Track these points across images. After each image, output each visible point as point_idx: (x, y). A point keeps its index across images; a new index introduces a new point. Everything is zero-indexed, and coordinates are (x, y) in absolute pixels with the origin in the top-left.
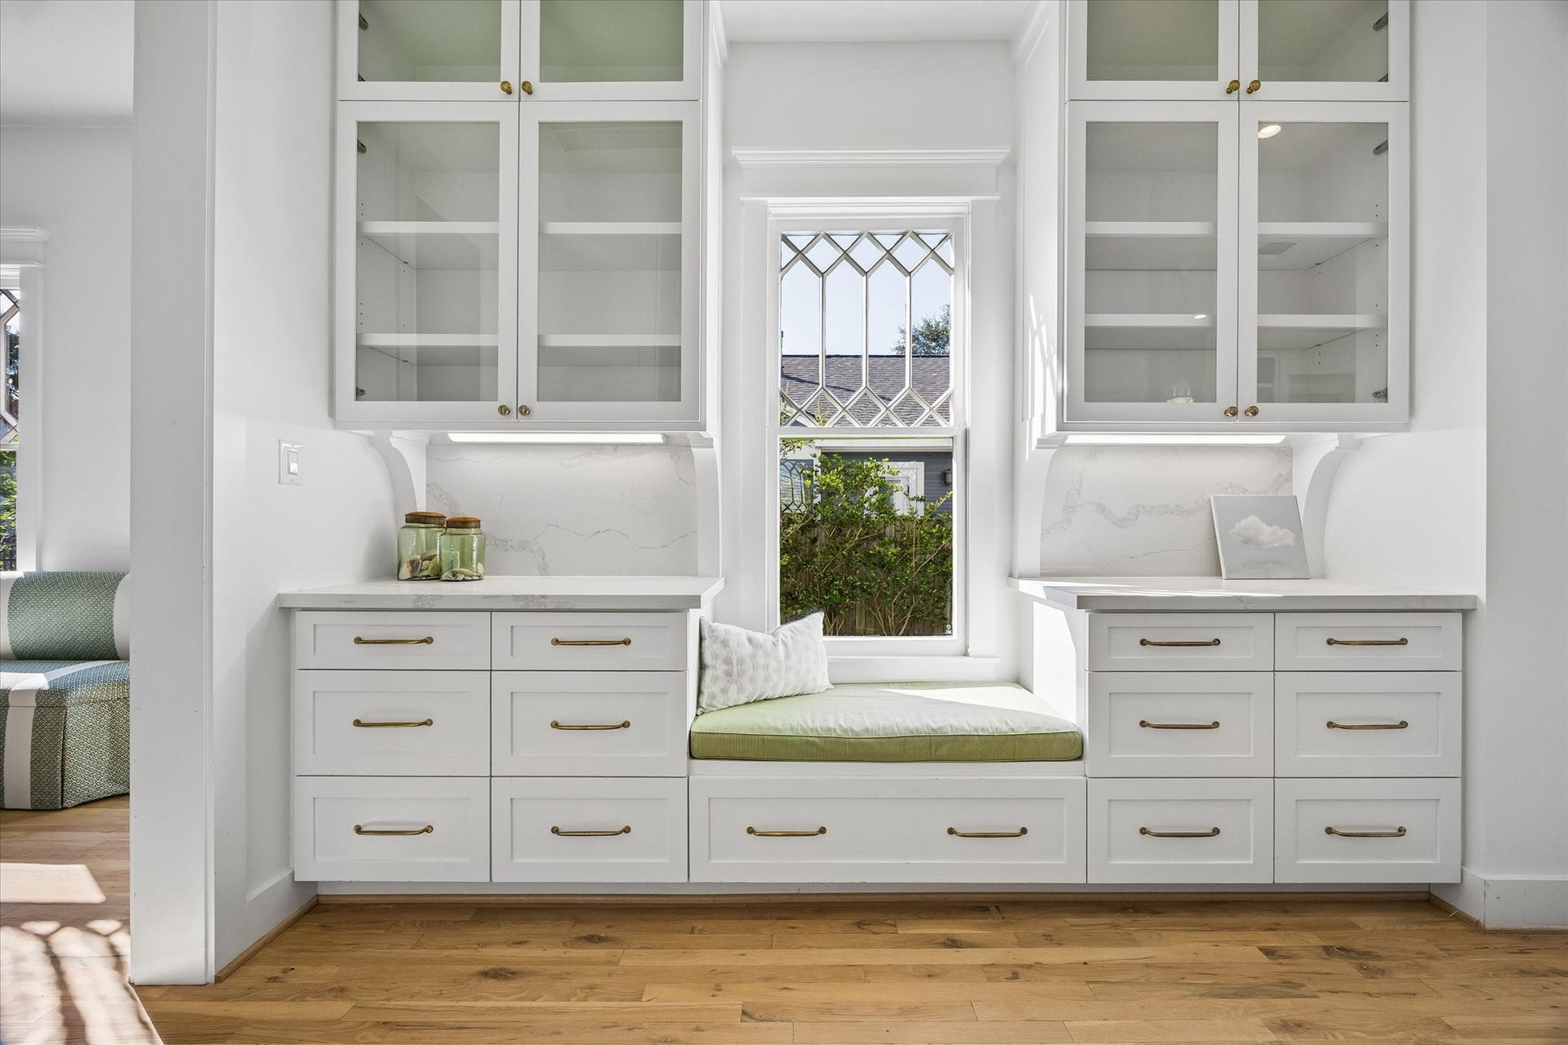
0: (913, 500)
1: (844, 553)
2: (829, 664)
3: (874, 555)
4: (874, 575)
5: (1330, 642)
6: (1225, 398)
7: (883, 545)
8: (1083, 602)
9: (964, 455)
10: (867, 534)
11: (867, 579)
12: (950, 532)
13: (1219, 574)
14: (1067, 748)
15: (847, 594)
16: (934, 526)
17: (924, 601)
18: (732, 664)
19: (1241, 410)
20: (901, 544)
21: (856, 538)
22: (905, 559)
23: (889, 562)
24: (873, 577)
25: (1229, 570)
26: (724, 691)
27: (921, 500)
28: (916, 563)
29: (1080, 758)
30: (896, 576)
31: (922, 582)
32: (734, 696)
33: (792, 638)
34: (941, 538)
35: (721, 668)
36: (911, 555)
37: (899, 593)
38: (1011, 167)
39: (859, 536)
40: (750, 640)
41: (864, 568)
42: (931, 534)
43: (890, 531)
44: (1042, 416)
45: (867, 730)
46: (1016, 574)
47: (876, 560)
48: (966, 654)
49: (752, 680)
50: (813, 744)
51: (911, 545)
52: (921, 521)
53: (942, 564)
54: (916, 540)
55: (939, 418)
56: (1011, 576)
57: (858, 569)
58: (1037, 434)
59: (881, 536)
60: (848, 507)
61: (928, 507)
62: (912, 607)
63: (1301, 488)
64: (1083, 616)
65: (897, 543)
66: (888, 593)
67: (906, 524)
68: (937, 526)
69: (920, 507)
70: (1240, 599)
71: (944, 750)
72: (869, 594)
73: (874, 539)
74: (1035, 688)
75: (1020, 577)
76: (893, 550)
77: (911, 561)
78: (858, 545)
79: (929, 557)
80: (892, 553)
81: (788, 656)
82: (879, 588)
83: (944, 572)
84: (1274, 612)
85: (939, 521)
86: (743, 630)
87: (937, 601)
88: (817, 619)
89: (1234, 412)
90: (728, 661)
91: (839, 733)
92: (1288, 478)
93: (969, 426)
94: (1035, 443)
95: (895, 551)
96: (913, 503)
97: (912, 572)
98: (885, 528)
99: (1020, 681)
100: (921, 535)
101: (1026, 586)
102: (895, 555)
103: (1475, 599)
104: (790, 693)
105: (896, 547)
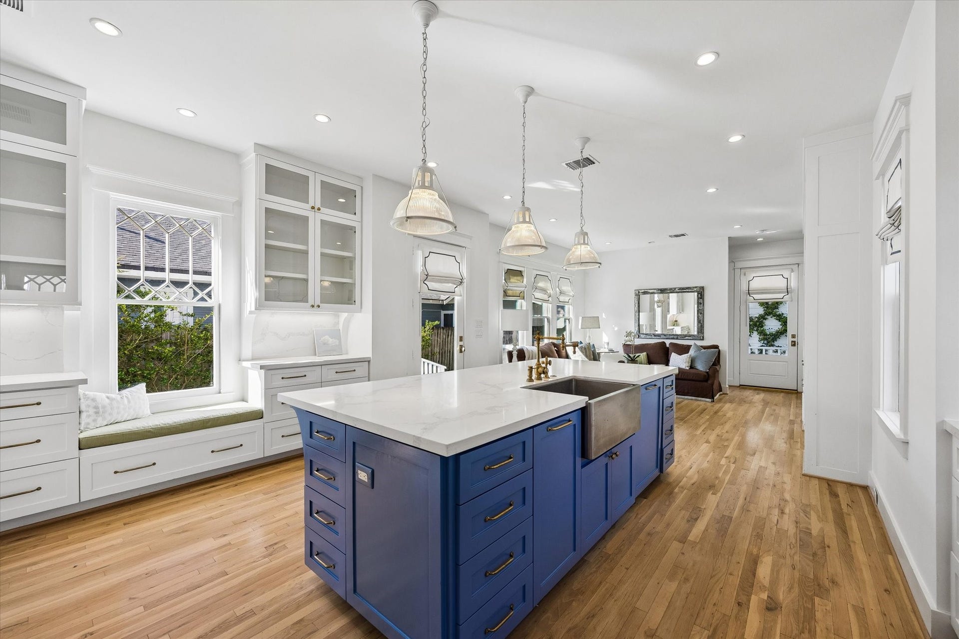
0: (185, 315)
1: (126, 352)
2: (150, 405)
3: (153, 353)
4: (153, 366)
5: (336, 372)
6: (311, 302)
7: (161, 345)
8: (262, 367)
9: (218, 312)
10: (145, 338)
11: (146, 369)
12: (212, 337)
13: (316, 355)
14: (257, 415)
15: (129, 381)
16: (202, 332)
17: (194, 380)
18: (98, 408)
19: (315, 306)
20: (175, 344)
21: (137, 342)
22: (179, 355)
23: (166, 357)
24: (152, 368)
25: (319, 354)
26: (95, 420)
27: (192, 316)
28: (187, 356)
29: (262, 418)
30: (172, 365)
31: (192, 368)
32: (100, 421)
33: (130, 395)
34: (207, 339)
35: (92, 411)
36: (183, 351)
37: (174, 376)
38: (239, 204)
39: (140, 340)
40: (108, 398)
41: (143, 362)
42: (199, 338)
43: (166, 336)
44: (250, 303)
45: (175, 422)
46: (242, 359)
47: (155, 356)
48: (220, 393)
49: (110, 414)
50: (149, 431)
51: (184, 345)
52: (192, 330)
53: (207, 356)
54: (188, 341)
55: (206, 298)
56: (240, 360)
57: (138, 363)
58: (249, 309)
59: (158, 340)
60: (130, 320)
61: (197, 321)
62: (185, 384)
63: (341, 327)
64: (263, 371)
65: (171, 344)
66: (165, 377)
67: (180, 331)
68: (204, 332)
69: (191, 321)
70: (311, 362)
71: (209, 424)
72: (150, 379)
73: (152, 341)
74: (249, 402)
75: (243, 361)
76: (168, 349)
77: (184, 355)
78: (138, 346)
79: (198, 351)
80: (169, 351)
81: (129, 402)
82: (157, 375)
83: (209, 360)
84: (321, 365)
85: (205, 329)
86: (103, 394)
87: (204, 379)
88: (143, 386)
89: (313, 306)
90: (96, 407)
91: (162, 426)
92: (338, 323)
93: (221, 302)
94: (248, 312)
95: (171, 349)
96: (185, 318)
97: (184, 362)
98: (162, 333)
99: (244, 400)
100: (191, 338)
101: (245, 364)
102: (171, 352)
103: (370, 358)
104: (130, 418)
105: (171, 346)
